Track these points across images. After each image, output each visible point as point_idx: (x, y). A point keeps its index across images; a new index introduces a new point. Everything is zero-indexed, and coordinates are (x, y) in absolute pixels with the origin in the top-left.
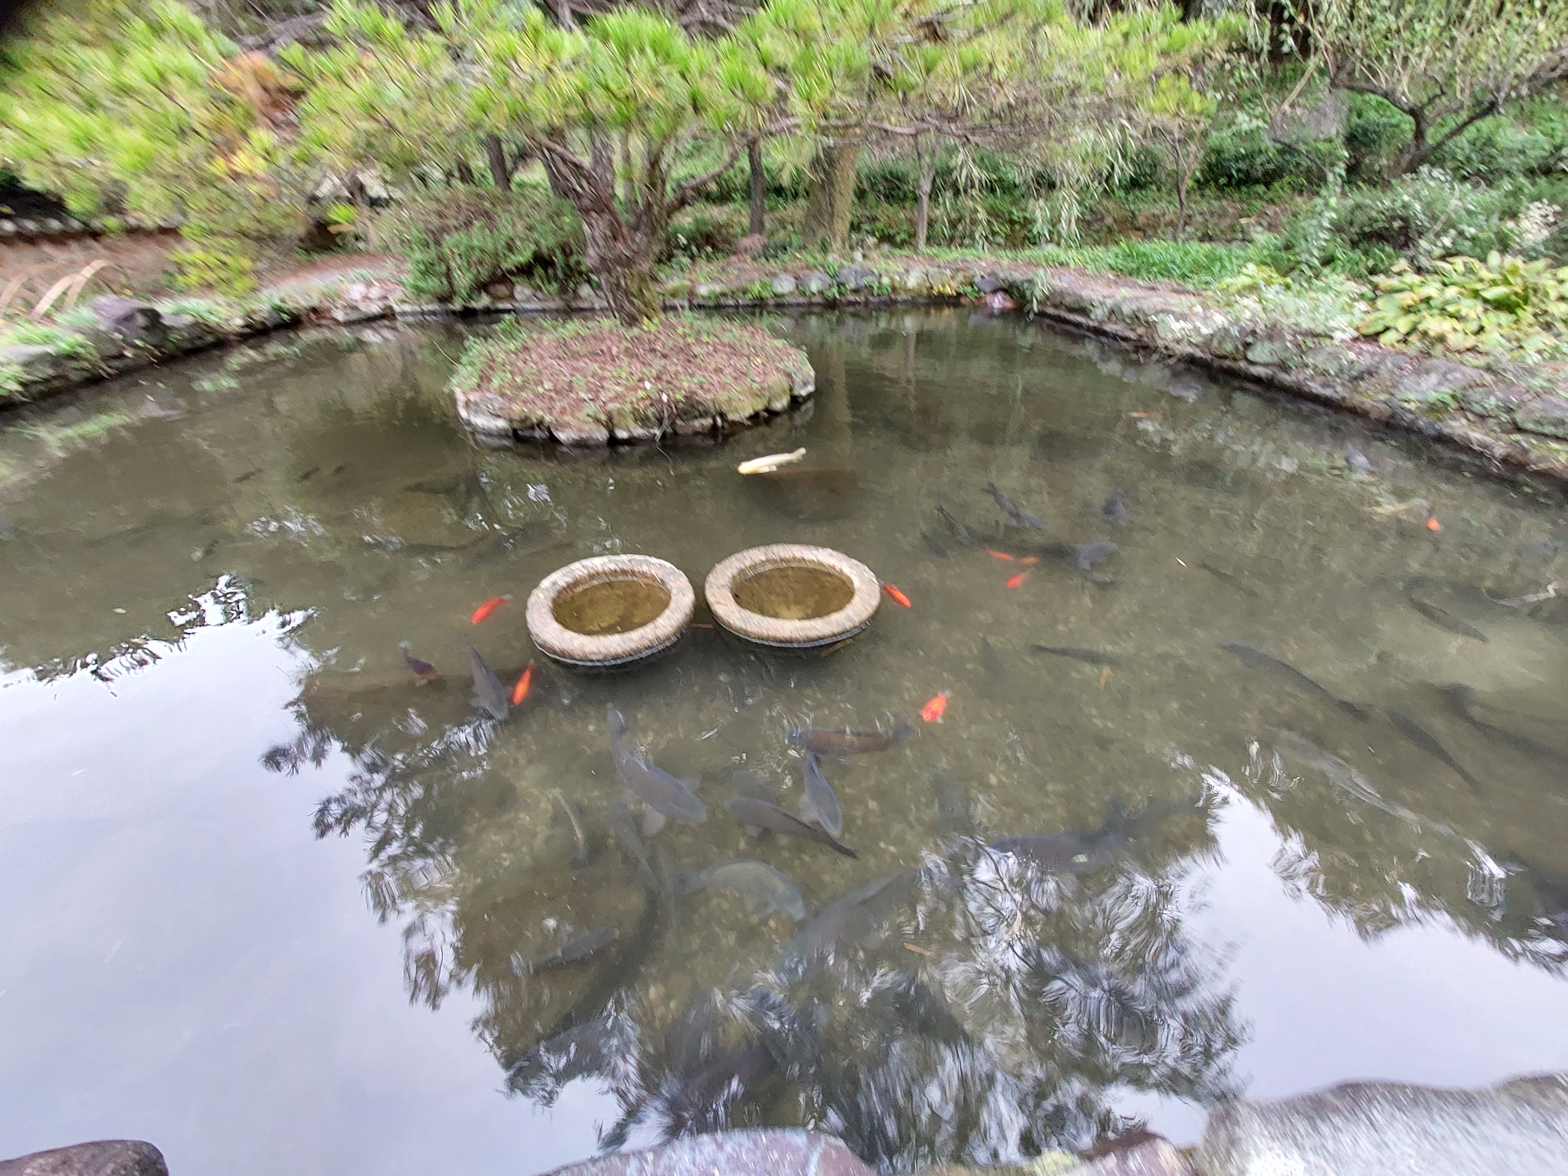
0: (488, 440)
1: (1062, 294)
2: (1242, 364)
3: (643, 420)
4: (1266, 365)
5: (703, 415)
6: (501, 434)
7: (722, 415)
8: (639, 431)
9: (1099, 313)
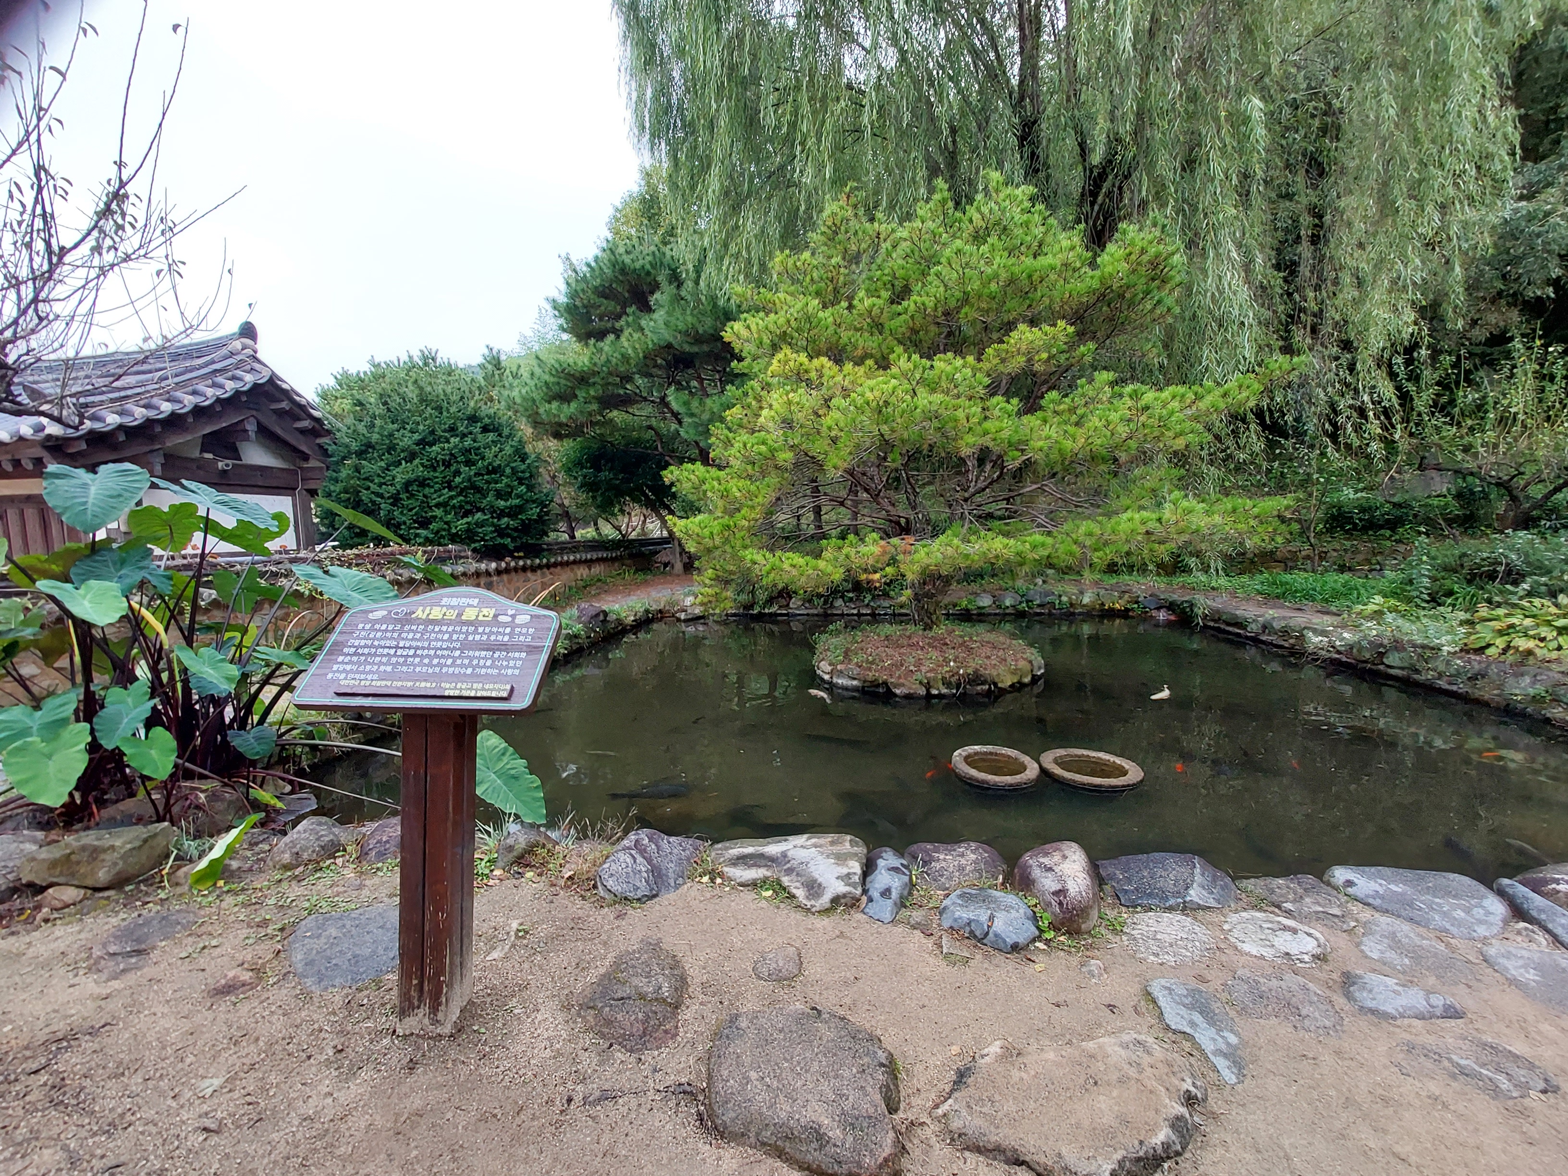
0: (845, 693)
1: (1218, 611)
2: (1381, 667)
3: (947, 683)
4: (1402, 668)
5: (983, 683)
6: (855, 689)
7: (995, 684)
8: (944, 691)
9: (1254, 627)
